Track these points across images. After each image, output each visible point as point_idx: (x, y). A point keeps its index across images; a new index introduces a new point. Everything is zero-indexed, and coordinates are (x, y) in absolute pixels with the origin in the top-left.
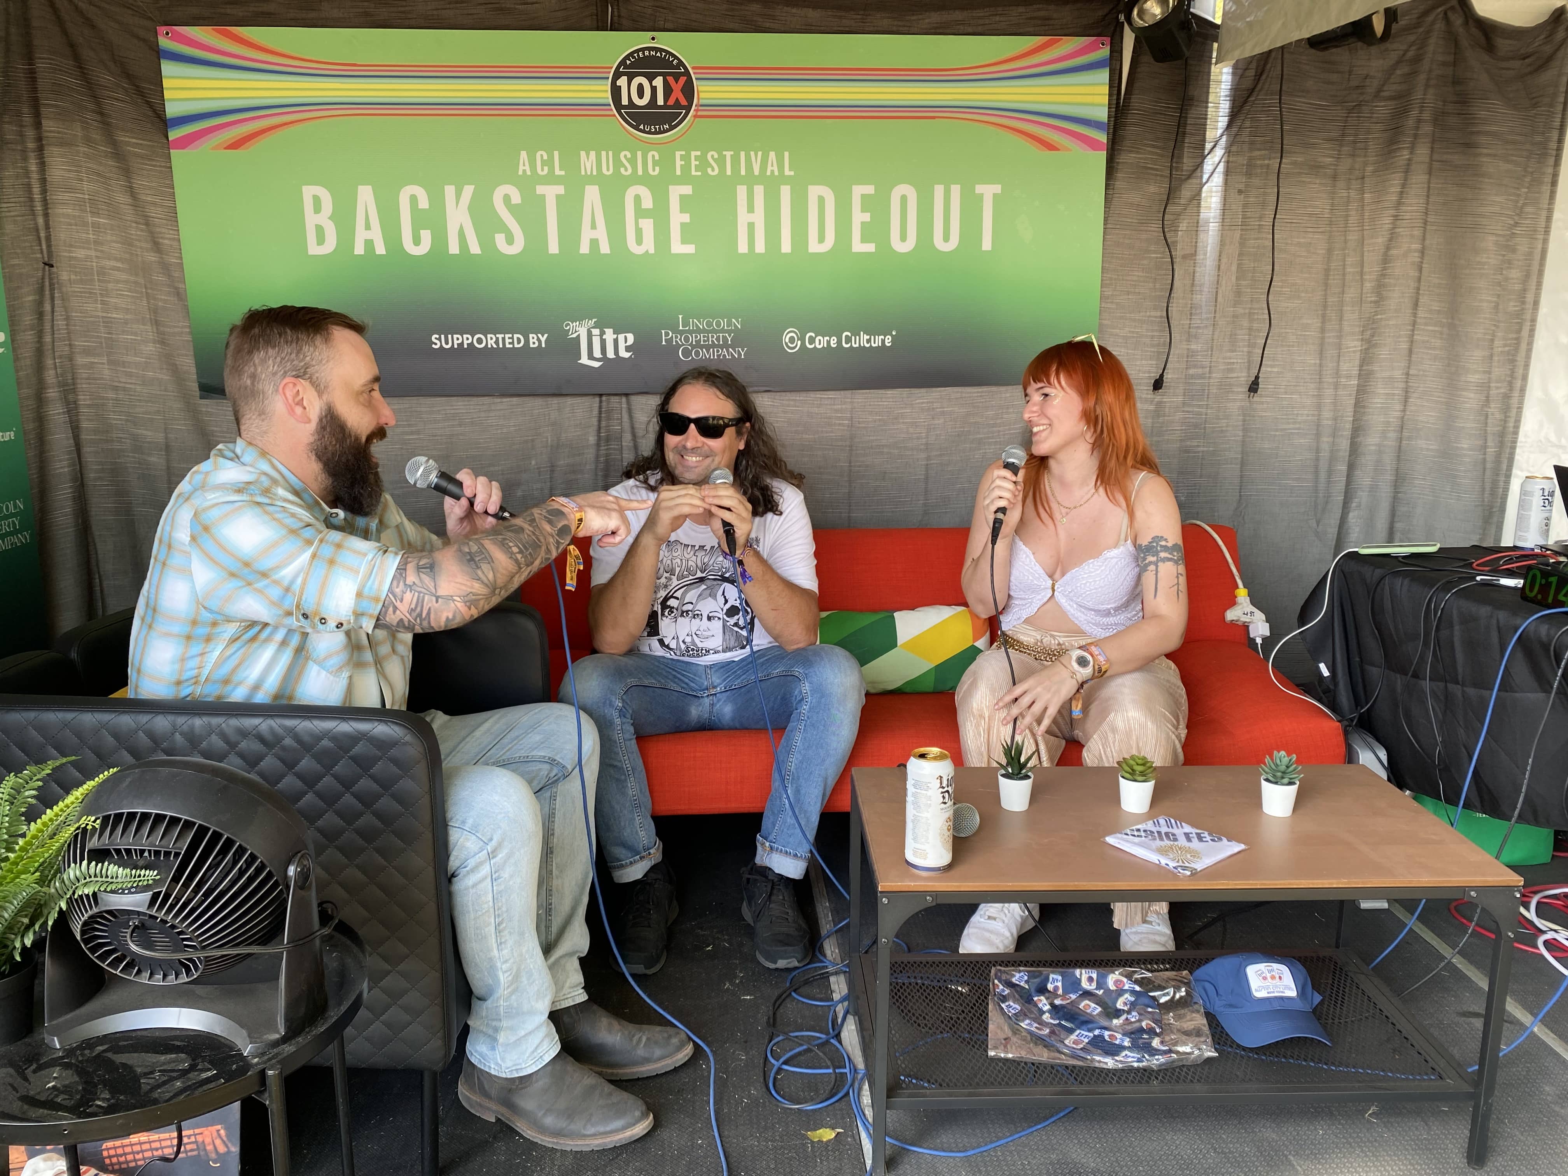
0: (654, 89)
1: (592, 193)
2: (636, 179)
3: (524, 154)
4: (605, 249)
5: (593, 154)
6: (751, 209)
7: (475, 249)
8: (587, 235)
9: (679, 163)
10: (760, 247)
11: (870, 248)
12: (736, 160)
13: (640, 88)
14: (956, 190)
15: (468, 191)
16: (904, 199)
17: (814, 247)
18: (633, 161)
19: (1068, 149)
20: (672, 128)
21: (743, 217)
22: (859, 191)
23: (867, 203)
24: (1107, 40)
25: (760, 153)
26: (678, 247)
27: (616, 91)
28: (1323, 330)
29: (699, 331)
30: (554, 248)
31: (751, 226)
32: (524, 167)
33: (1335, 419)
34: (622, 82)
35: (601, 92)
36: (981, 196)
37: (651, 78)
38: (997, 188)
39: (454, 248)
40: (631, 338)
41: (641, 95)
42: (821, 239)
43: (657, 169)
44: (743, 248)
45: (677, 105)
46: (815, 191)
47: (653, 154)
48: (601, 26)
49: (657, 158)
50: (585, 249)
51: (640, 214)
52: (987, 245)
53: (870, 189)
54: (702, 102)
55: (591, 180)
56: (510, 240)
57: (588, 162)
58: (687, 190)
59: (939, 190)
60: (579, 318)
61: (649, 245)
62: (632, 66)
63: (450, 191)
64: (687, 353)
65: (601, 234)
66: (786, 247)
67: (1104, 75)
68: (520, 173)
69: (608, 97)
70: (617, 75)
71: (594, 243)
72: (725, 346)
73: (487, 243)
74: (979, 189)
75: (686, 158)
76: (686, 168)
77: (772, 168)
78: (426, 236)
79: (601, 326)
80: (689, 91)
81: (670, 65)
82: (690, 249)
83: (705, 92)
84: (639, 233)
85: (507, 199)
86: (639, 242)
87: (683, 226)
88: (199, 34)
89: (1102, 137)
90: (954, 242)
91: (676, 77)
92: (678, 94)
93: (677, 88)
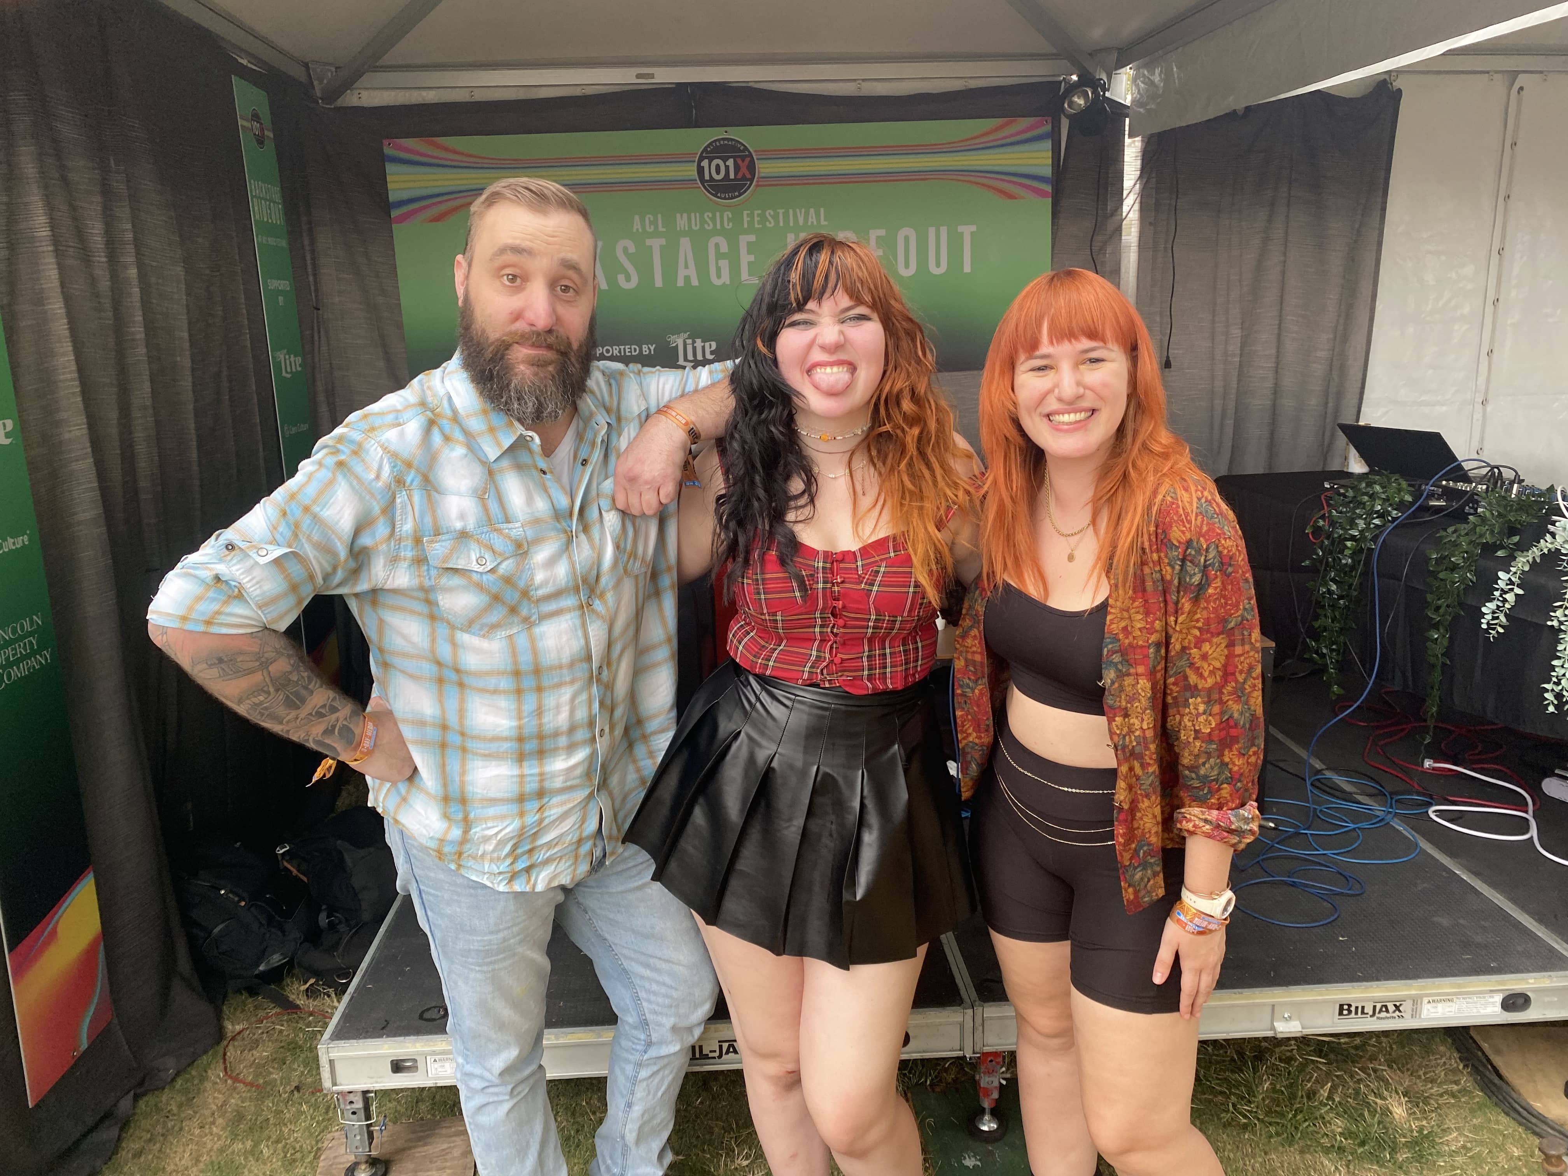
0: (727, 167)
1: (685, 244)
2: (715, 232)
3: (637, 218)
4: (695, 282)
5: (685, 215)
8: (682, 273)
9: (746, 219)
12: (786, 216)
13: (718, 167)
14: (944, 230)
16: (907, 239)
18: (713, 219)
19: (1023, 198)
20: (740, 195)
22: (875, 233)
23: (880, 242)
24: (1050, 119)
25: (803, 210)
26: (746, 279)
27: (700, 170)
30: (659, 283)
32: (637, 226)
33: (1224, 386)
34: (705, 163)
35: (691, 171)
36: (962, 233)
37: (725, 160)
38: (973, 228)
40: (714, 345)
41: (718, 172)
43: (731, 224)
45: (744, 178)
47: (728, 214)
48: (688, 125)
49: (730, 216)
50: (680, 283)
51: (719, 256)
52: (967, 269)
53: (882, 232)
54: (763, 175)
55: (684, 234)
56: (628, 279)
57: (682, 222)
58: (752, 238)
59: (932, 231)
61: (726, 278)
62: (711, 152)
65: (692, 272)
67: (1048, 144)
68: (635, 230)
69: (695, 175)
70: (701, 159)
71: (687, 278)
73: (611, 280)
74: (960, 229)
75: (751, 216)
76: (751, 223)
77: (812, 220)
79: (693, 337)
80: (752, 167)
81: (738, 150)
83: (764, 168)
84: (718, 270)
85: (625, 250)
86: (719, 276)
87: (750, 264)
88: (411, 143)
89: (1048, 188)
90: (944, 268)
91: (743, 158)
92: (744, 170)
93: (743, 165)
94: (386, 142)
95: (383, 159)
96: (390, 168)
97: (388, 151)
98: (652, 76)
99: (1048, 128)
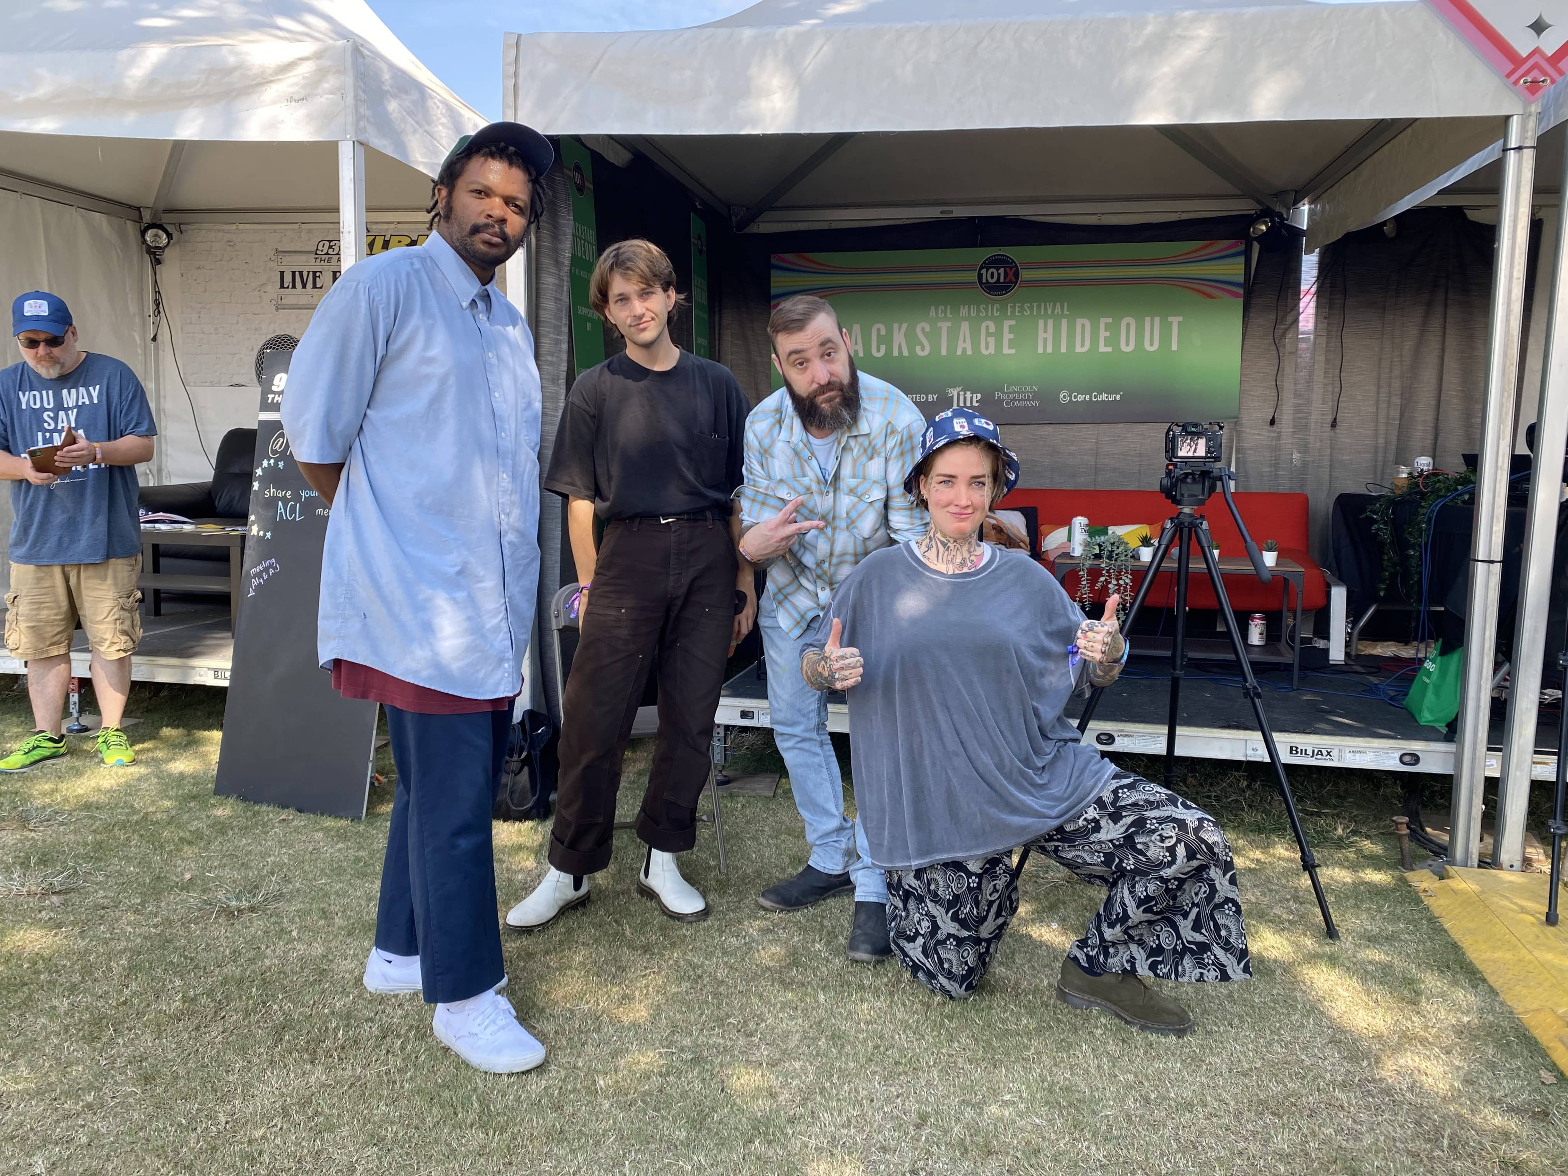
0: (999, 275)
1: (965, 327)
2: (986, 318)
3: (933, 308)
4: (969, 352)
5: (966, 306)
6: (1045, 331)
7: (906, 353)
8: (961, 345)
9: (1009, 310)
10: (1049, 350)
11: (1109, 349)
12: (1039, 307)
13: (992, 274)
14: (1157, 320)
15: (905, 325)
16: (1128, 324)
17: (1078, 349)
18: (986, 309)
19: (1219, 297)
20: (1007, 293)
21: (1041, 335)
22: (1103, 321)
23: (1107, 327)
24: (1243, 241)
25: (1052, 304)
26: (1006, 351)
27: (980, 276)
28: (1378, 393)
29: (1015, 392)
30: (944, 352)
31: (1045, 340)
32: (932, 313)
33: (1386, 443)
34: (984, 271)
35: (973, 277)
36: (1172, 323)
37: (998, 269)
38: (1181, 319)
39: (896, 353)
40: (979, 396)
41: (992, 277)
42: (1083, 345)
43: (998, 313)
44: (1040, 350)
45: (1011, 282)
46: (1080, 322)
48: (974, 245)
49: (998, 307)
50: (959, 352)
51: (988, 334)
52: (1174, 347)
53: (1110, 320)
54: (1023, 279)
55: (965, 319)
56: (923, 349)
57: (964, 311)
58: (1013, 322)
59: (1148, 320)
60: (954, 387)
61: (992, 350)
62: (989, 263)
63: (896, 326)
64: (1008, 403)
65: (968, 346)
66: (1063, 350)
67: (1242, 259)
68: (930, 316)
69: (975, 278)
70: (981, 268)
71: (964, 350)
72: (1029, 399)
73: (911, 350)
74: (1170, 319)
75: (1013, 307)
76: (1013, 312)
77: (1058, 310)
78: (883, 348)
79: (965, 390)
80: (1016, 274)
81: (1008, 263)
82: (1013, 351)
83: (1025, 275)
84: (987, 344)
85: (923, 329)
86: (987, 348)
87: (1010, 340)
88: (789, 256)
89: (1241, 291)
90: (1156, 347)
91: (1011, 268)
92: (1011, 276)
93: (1011, 273)
94: (773, 256)
95: (770, 267)
96: (774, 273)
97: (774, 261)
98: (952, 212)
99: (1242, 247)
